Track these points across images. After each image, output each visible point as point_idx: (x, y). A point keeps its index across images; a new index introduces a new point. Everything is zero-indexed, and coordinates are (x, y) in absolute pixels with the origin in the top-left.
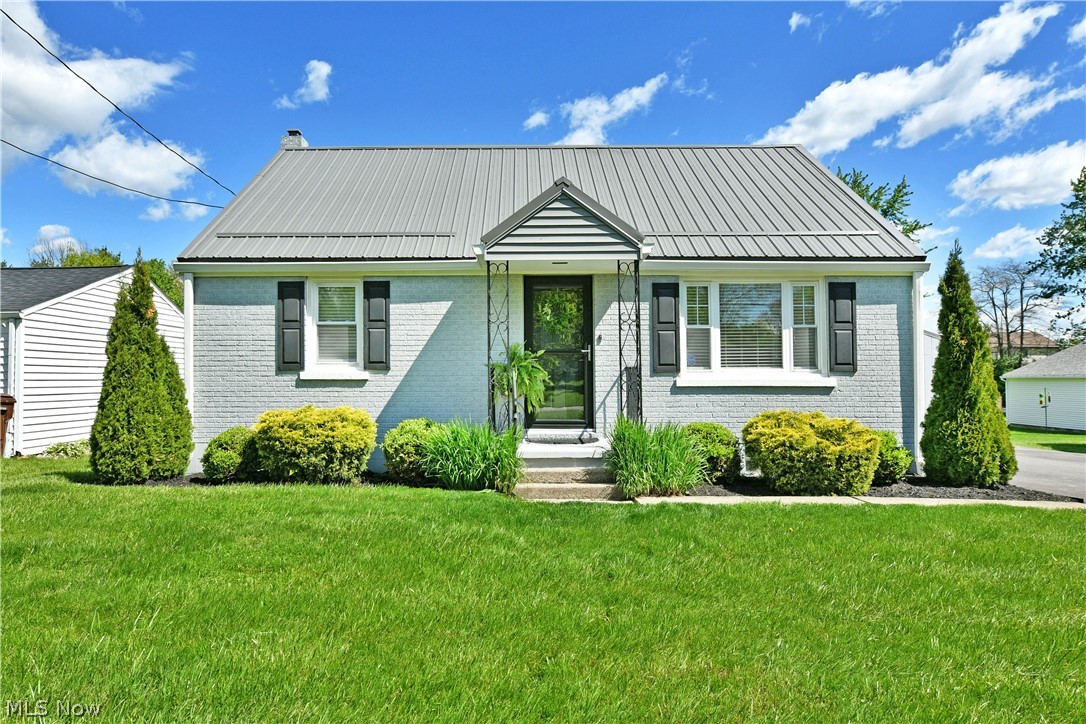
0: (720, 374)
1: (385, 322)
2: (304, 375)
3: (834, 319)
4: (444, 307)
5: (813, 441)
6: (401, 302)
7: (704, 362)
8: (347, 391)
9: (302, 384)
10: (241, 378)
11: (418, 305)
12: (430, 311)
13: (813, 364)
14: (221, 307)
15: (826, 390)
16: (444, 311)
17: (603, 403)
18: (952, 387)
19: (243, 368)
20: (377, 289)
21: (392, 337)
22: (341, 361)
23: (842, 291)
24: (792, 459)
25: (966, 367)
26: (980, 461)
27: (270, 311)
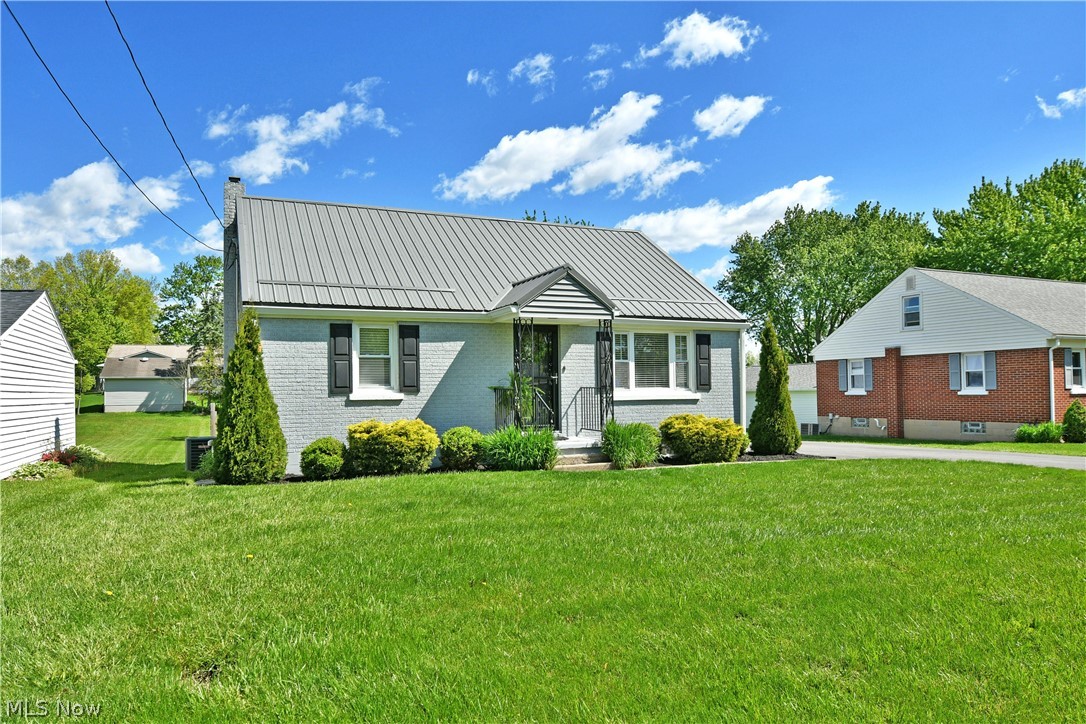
0: (635, 392)
1: (416, 356)
2: (353, 397)
3: (699, 357)
4: (458, 345)
5: (713, 431)
6: (427, 342)
7: (625, 384)
8: (387, 409)
9: (350, 403)
10: (298, 400)
11: (440, 344)
12: (449, 348)
13: (686, 385)
14: (280, 342)
15: (694, 402)
16: (459, 348)
17: (566, 413)
18: (770, 398)
19: (300, 392)
20: (409, 332)
21: (421, 367)
22: (377, 386)
23: (703, 339)
24: (703, 442)
25: (777, 386)
26: (787, 439)
27: (323, 346)
